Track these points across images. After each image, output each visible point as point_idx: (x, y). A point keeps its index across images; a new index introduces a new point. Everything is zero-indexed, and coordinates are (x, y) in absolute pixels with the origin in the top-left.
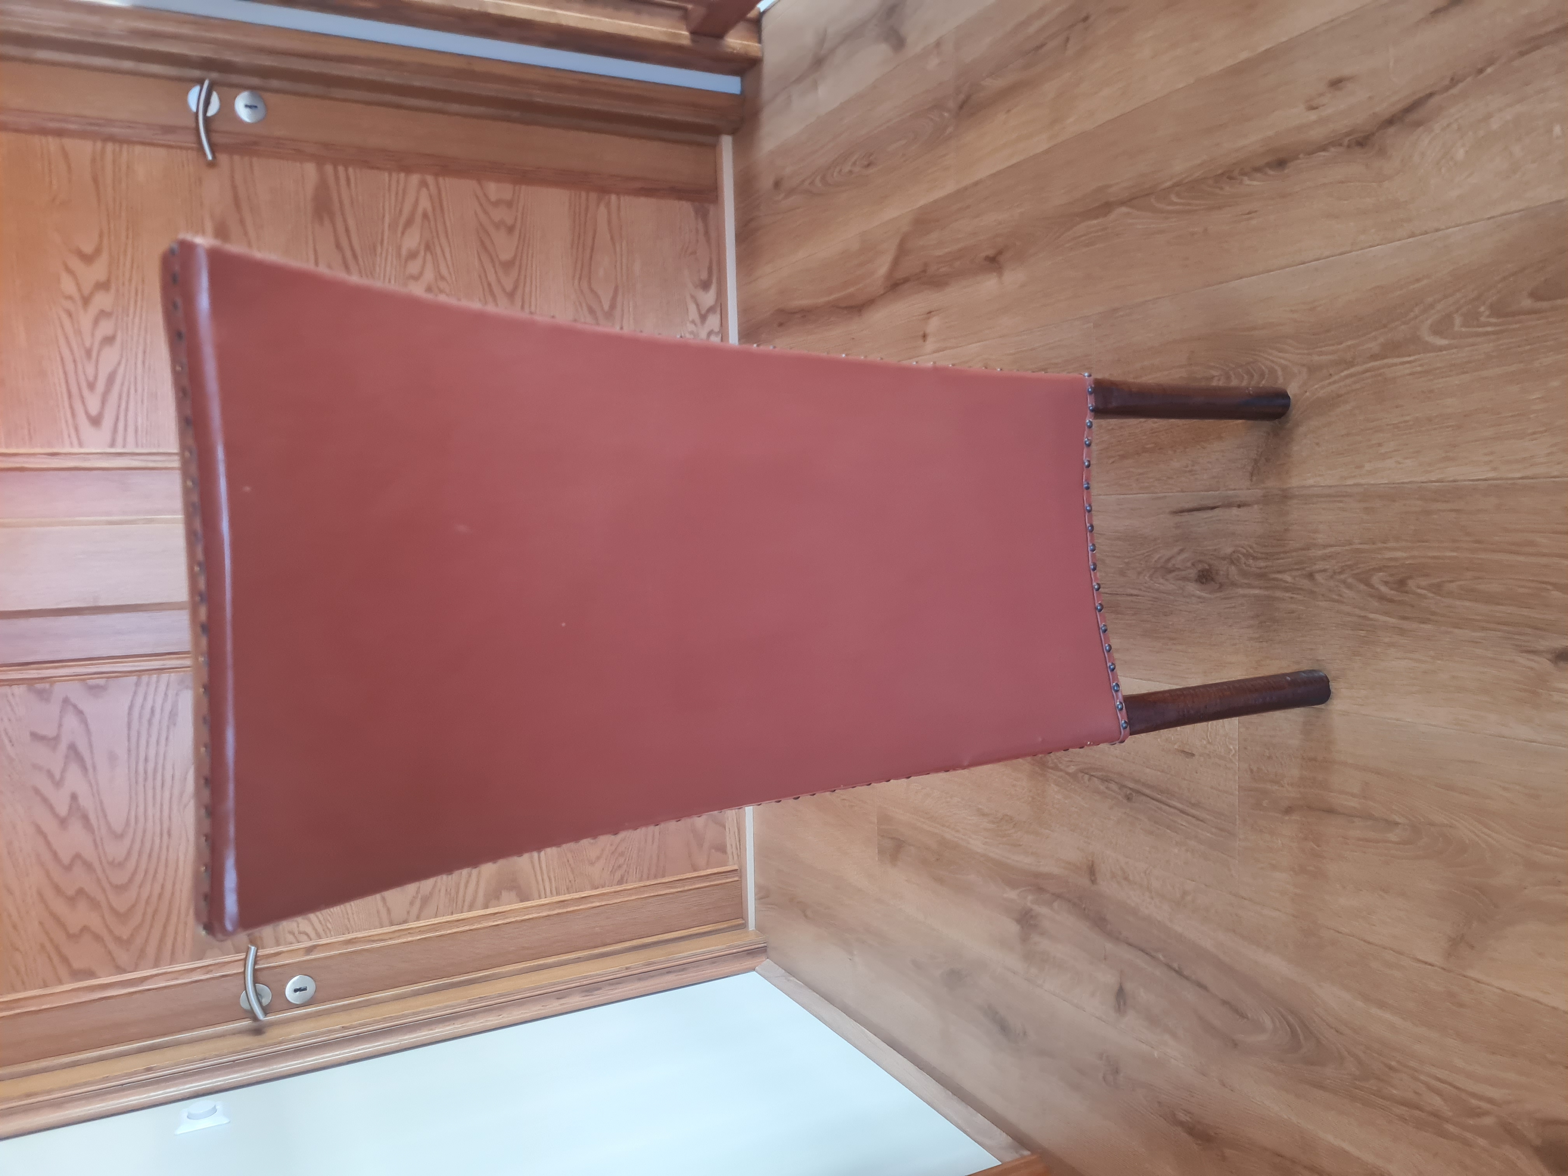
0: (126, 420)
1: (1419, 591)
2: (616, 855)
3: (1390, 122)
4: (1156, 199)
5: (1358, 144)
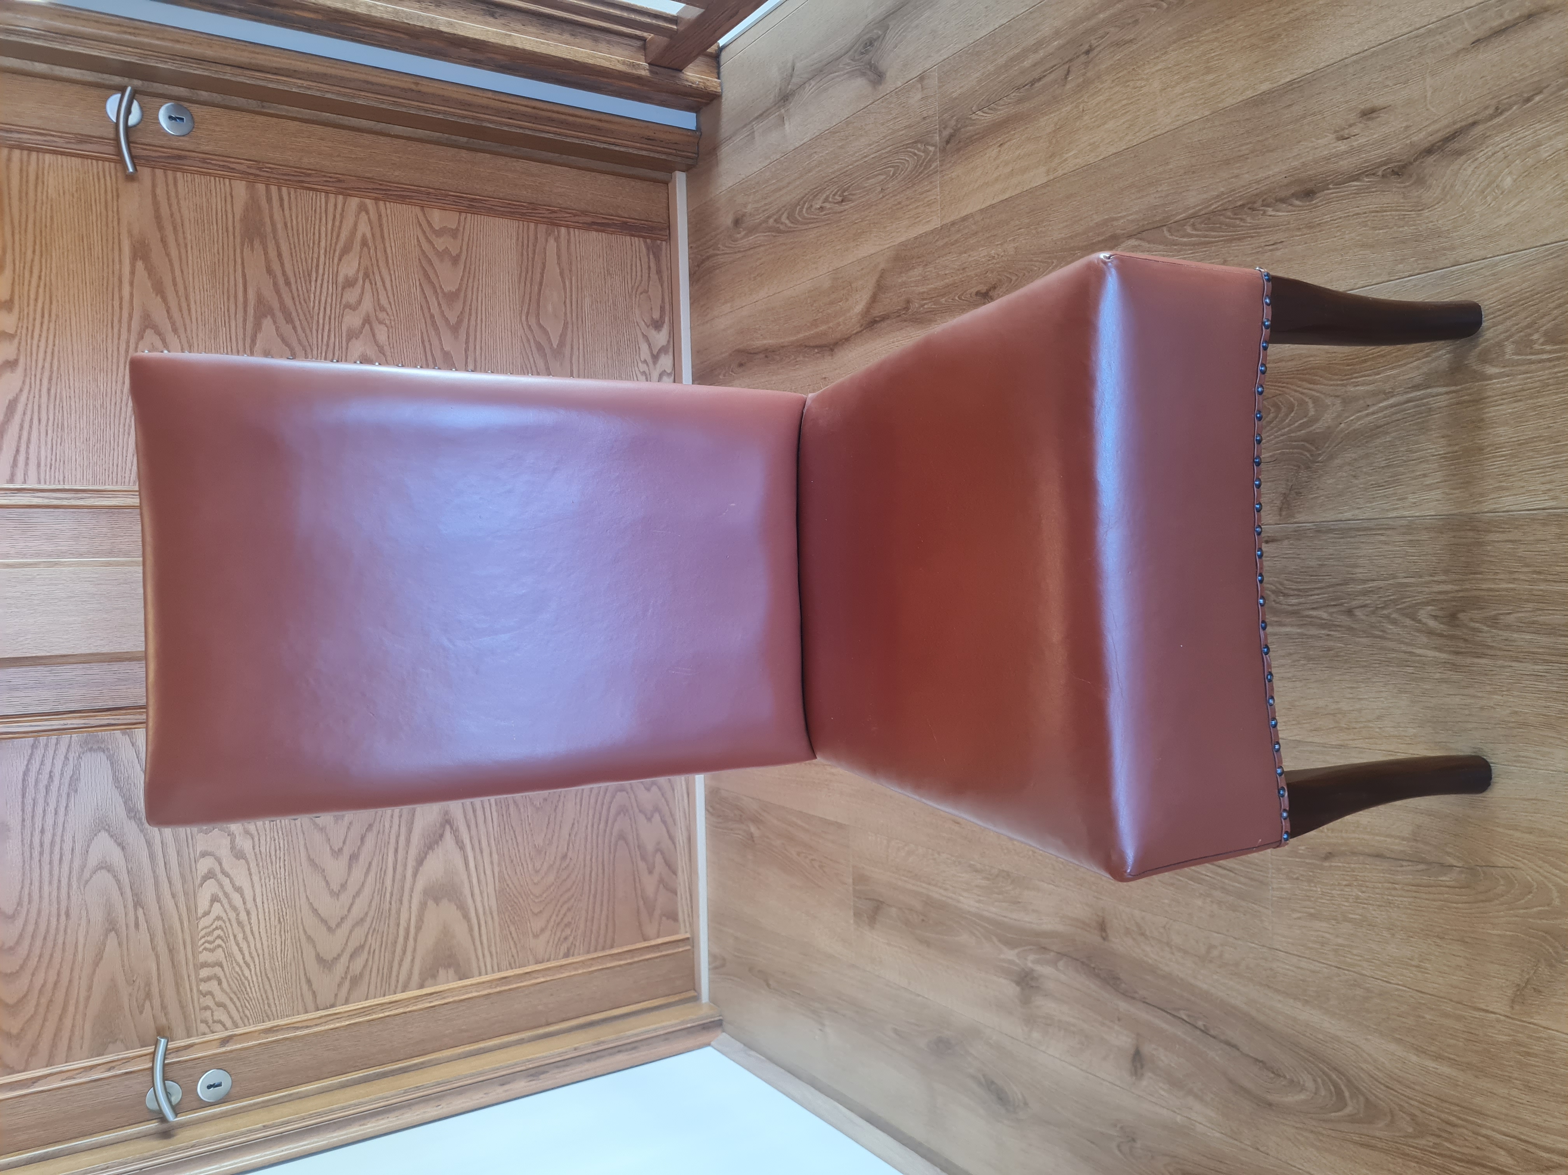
1: (1472, 624)
2: (562, 925)
3: (1429, 151)
4: (1169, 231)
5: (1397, 174)
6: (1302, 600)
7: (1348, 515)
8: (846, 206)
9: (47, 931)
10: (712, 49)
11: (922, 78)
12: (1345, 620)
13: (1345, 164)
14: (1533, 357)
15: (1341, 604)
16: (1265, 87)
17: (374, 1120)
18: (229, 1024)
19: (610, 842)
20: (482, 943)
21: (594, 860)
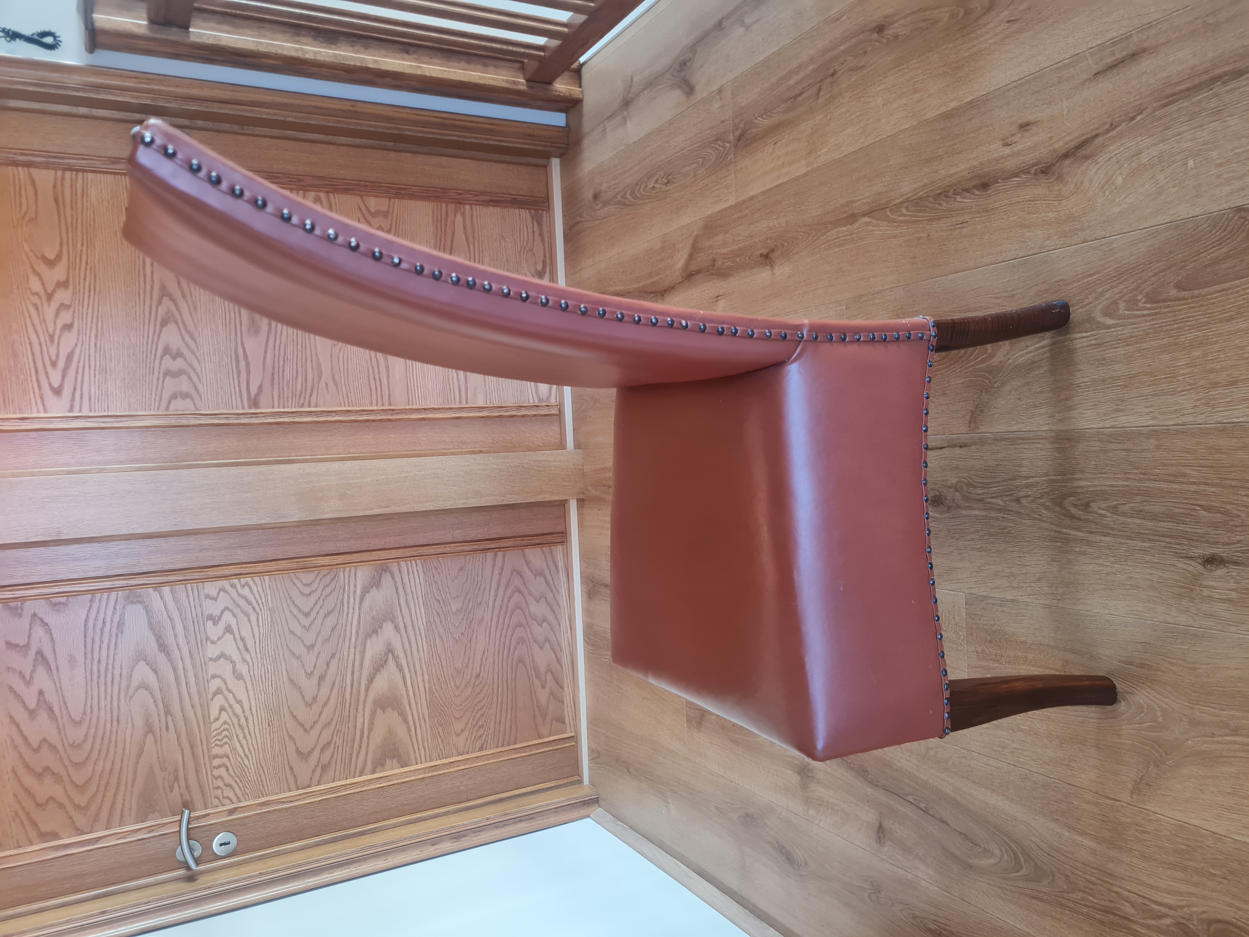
0: (82, 390)
1: (1100, 511)
2: (477, 728)
3: (1066, 156)
4: (890, 212)
5: (1043, 172)
6: (986, 491)
7: (1015, 428)
8: (670, 187)
9: (104, 734)
10: (575, 66)
11: (720, 91)
12: (1014, 506)
13: (1010, 164)
14: (1138, 312)
15: (1012, 495)
16: (954, 104)
17: (339, 870)
18: (234, 799)
19: (512, 665)
20: (417, 741)
21: (500, 678)
